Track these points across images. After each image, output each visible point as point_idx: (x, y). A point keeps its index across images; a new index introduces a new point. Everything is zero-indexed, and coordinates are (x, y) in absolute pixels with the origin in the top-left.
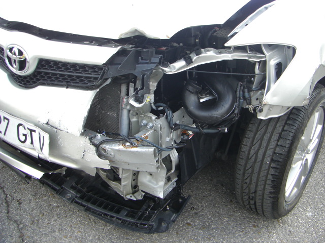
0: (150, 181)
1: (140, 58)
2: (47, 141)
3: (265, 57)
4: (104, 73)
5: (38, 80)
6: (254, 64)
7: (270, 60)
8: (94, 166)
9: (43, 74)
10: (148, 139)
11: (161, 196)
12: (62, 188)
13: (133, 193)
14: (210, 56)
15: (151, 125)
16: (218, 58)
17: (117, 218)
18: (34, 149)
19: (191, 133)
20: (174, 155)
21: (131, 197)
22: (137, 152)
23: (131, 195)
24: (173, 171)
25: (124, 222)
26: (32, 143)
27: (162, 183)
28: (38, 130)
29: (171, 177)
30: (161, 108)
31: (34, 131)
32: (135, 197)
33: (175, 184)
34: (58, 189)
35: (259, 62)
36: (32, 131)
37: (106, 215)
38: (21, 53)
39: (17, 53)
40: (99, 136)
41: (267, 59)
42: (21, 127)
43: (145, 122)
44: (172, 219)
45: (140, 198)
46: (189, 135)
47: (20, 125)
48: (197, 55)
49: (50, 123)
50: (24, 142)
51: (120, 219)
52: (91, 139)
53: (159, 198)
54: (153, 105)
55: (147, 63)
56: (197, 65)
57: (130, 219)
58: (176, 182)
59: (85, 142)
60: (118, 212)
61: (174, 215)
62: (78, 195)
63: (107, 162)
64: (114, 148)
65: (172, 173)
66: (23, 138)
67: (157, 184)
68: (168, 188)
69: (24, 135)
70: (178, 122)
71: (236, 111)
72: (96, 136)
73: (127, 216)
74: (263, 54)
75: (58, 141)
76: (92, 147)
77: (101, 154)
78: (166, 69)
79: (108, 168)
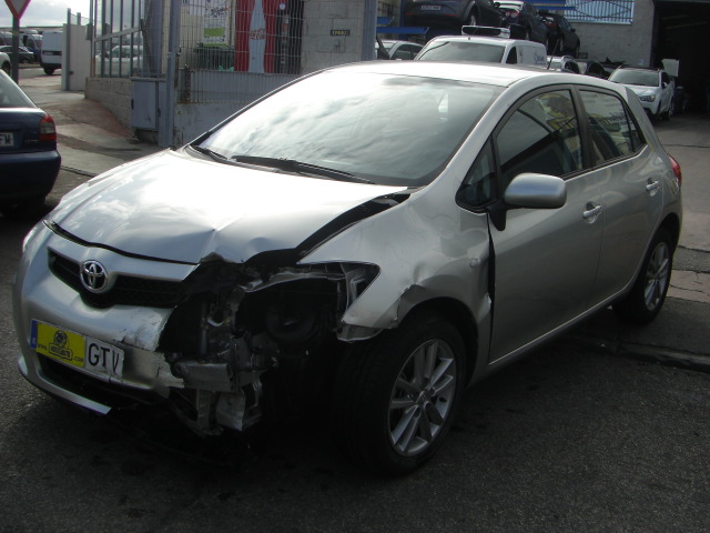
2: (122, 359)
3: (344, 276)
4: (183, 290)
6: (335, 284)
7: (349, 280)
8: (168, 385)
9: (121, 292)
11: (239, 427)
13: (212, 428)
14: (288, 275)
15: (228, 345)
16: (292, 276)
18: (105, 372)
19: (274, 359)
20: (257, 385)
22: (209, 367)
23: (209, 430)
24: (256, 404)
26: (104, 365)
27: (241, 414)
28: (112, 348)
29: (254, 411)
31: (108, 350)
32: (213, 432)
36: (105, 350)
38: (99, 269)
39: (95, 269)
40: (175, 355)
41: (346, 278)
42: (93, 348)
43: (222, 342)
46: (273, 362)
47: (92, 345)
48: (274, 274)
49: (126, 340)
50: (95, 364)
52: (166, 356)
53: (237, 431)
54: (234, 327)
56: (275, 283)
59: (160, 358)
63: (182, 380)
64: (189, 365)
65: (255, 407)
66: (94, 360)
67: (235, 415)
69: (97, 356)
70: (260, 347)
72: (173, 355)
74: (342, 273)
75: (133, 359)
76: (167, 364)
77: (176, 372)
78: (244, 288)
79: (182, 386)
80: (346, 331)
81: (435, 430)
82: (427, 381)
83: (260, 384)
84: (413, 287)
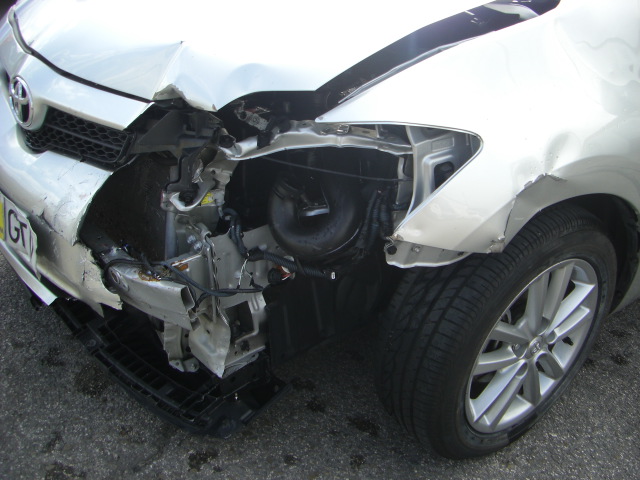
0: (205, 344)
1: (185, 127)
2: (36, 247)
3: (411, 149)
4: (129, 144)
5: (48, 140)
6: (396, 159)
7: (421, 157)
8: (98, 300)
9: (54, 132)
10: (188, 270)
11: (219, 372)
12: (85, 327)
13: (184, 359)
15: (198, 245)
16: (318, 141)
17: (154, 397)
18: (28, 255)
19: (286, 270)
20: (258, 304)
21: (177, 364)
22: (156, 288)
23: (178, 361)
24: (255, 333)
25: (161, 405)
26: (24, 245)
27: (224, 351)
28: (28, 225)
29: (251, 343)
30: (228, 218)
31: (25, 226)
32: (184, 366)
33: (257, 356)
34: (78, 327)
35: (405, 156)
36: (23, 225)
37: (137, 387)
39: (20, 92)
40: (115, 251)
41: (415, 153)
42: (12, 215)
43: (191, 238)
44: (243, 418)
45: (192, 369)
46: (283, 274)
47: (11, 212)
48: (282, 132)
49: (46, 216)
50: (16, 241)
51: (156, 399)
52: (94, 254)
54: (220, 209)
55: (193, 137)
56: (282, 149)
57: (172, 404)
58: (260, 353)
59: (86, 256)
60: (157, 386)
61: (250, 412)
62: (106, 345)
63: (117, 297)
64: (127, 275)
65: (253, 337)
66: (14, 234)
67: (214, 351)
68: (240, 361)
69: (16, 229)
70: (263, 247)
71: (360, 244)
72: (109, 250)
73: (170, 396)
74: (408, 142)
75: (53, 248)
76: (95, 267)
77: (109, 282)
78: (228, 152)
79: (119, 307)
80: (402, 252)
81: (546, 385)
82: (545, 322)
83: (262, 304)
84: (543, 178)
